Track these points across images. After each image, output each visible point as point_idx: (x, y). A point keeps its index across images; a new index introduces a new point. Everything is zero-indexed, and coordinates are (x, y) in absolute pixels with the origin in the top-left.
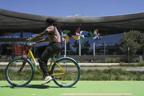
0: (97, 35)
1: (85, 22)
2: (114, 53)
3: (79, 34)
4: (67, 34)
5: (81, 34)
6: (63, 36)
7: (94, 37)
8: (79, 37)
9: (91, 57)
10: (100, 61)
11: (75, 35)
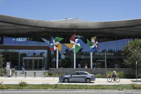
0: (95, 43)
1: (81, 28)
2: (116, 65)
3: (74, 42)
4: (60, 42)
5: (76, 42)
6: (54, 44)
7: (92, 45)
8: (74, 45)
9: (89, 70)
10: (100, 75)
11: (69, 43)
